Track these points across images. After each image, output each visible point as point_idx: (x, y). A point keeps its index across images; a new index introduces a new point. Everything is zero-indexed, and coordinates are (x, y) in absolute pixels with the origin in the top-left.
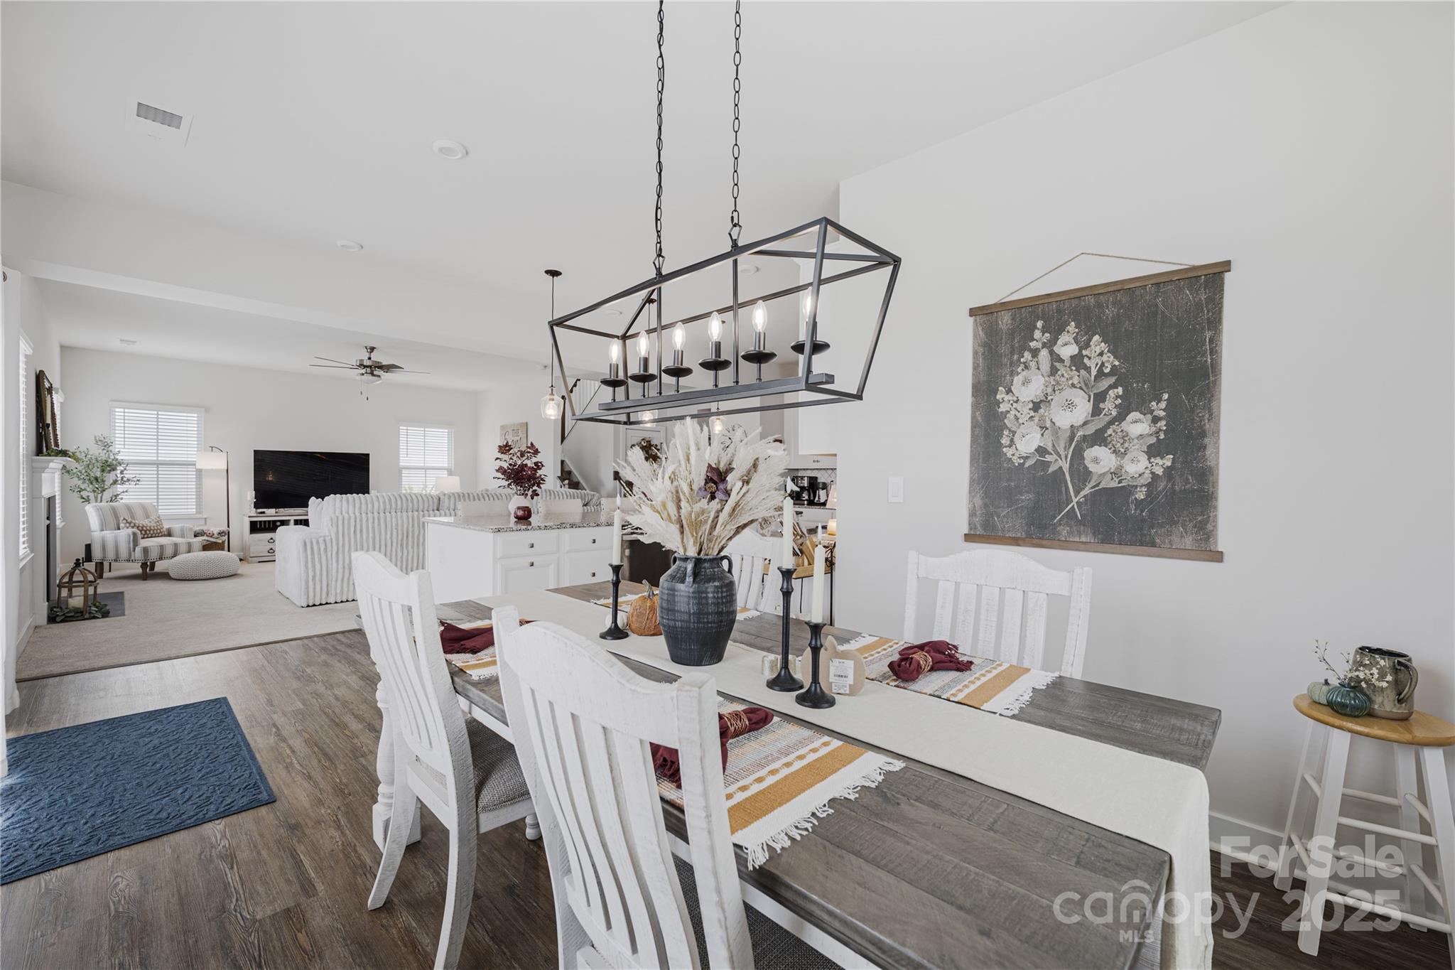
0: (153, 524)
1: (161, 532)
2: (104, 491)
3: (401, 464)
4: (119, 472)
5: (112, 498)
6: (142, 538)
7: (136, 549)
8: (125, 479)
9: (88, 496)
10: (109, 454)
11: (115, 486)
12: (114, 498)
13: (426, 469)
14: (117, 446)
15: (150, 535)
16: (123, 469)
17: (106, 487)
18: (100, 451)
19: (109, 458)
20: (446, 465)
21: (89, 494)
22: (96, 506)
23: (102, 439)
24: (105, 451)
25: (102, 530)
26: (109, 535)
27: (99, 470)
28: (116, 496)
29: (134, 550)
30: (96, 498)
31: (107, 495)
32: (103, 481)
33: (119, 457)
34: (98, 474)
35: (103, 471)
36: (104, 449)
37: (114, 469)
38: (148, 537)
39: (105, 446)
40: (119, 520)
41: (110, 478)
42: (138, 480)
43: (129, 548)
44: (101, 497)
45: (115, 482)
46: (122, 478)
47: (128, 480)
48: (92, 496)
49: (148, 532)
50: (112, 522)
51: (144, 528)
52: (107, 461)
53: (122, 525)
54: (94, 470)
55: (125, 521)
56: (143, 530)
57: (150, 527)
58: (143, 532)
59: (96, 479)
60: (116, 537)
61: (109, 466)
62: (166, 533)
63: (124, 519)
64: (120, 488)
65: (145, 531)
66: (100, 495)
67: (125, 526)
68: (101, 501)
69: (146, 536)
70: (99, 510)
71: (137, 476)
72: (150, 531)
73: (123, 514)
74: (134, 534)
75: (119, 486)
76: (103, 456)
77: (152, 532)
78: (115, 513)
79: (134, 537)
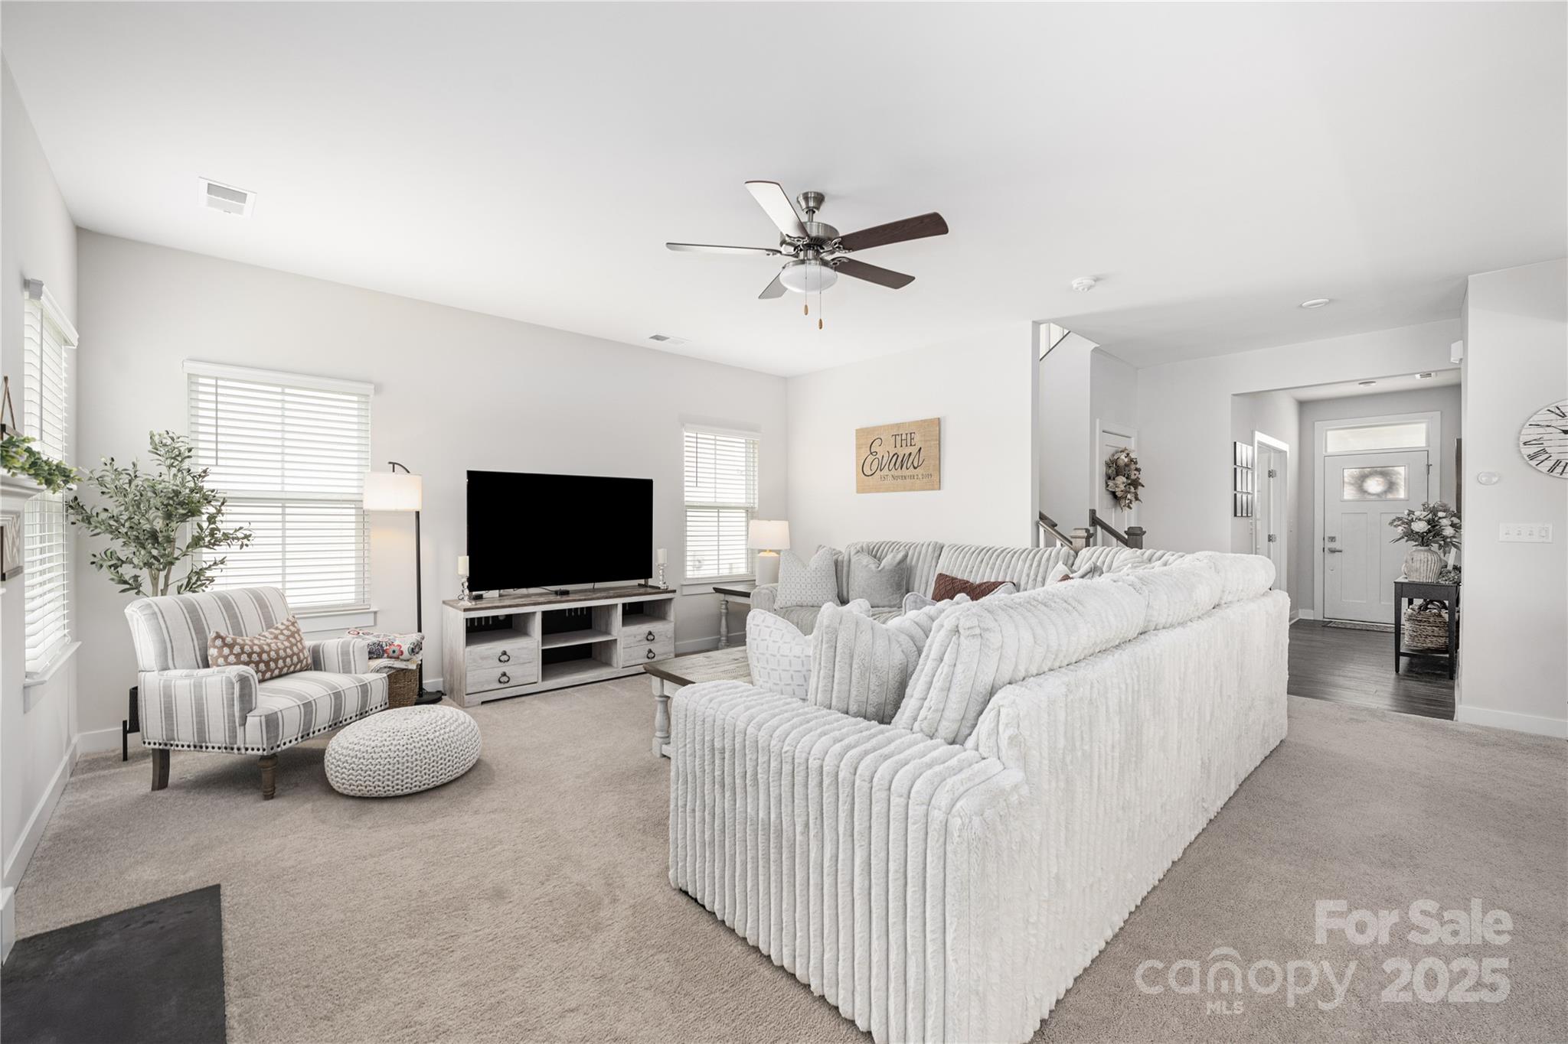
0: (282, 644)
1: (300, 661)
2: (172, 563)
3: (686, 499)
4: (205, 517)
5: (190, 579)
6: (261, 681)
7: (249, 719)
8: (219, 535)
9: (136, 577)
10: (183, 479)
11: (197, 550)
12: (196, 580)
13: (718, 508)
14: (201, 461)
15: (277, 672)
16: (214, 511)
17: (177, 553)
18: (164, 470)
19: (183, 484)
20: (744, 501)
21: (137, 572)
22: (149, 606)
23: (169, 441)
24: (174, 470)
25: (165, 668)
26: (182, 679)
27: (159, 513)
28: (199, 573)
29: (244, 723)
30: (155, 580)
31: (179, 573)
32: (170, 540)
33: (207, 486)
34: (159, 524)
35: (169, 516)
36: (172, 465)
37: (194, 512)
38: (272, 678)
39: (174, 458)
40: (206, 639)
41: (186, 531)
42: (247, 537)
43: (232, 716)
44: (167, 578)
45: (197, 542)
46: (212, 534)
47: (226, 536)
48: (145, 574)
49: (272, 665)
50: (187, 646)
51: (265, 657)
52: (177, 493)
53: (213, 652)
54: (152, 514)
55: (219, 642)
56: (261, 661)
57: (277, 652)
58: (262, 666)
59: (154, 536)
60: (198, 686)
61: (182, 504)
62: (310, 661)
63: (218, 636)
64: (207, 555)
65: (267, 664)
66: (163, 574)
67: (220, 655)
68: (164, 592)
69: (268, 675)
70: (156, 616)
71: (245, 525)
72: (276, 661)
73: (216, 623)
74: (244, 681)
75: (205, 550)
76: (169, 480)
77: (281, 663)
78: (195, 619)
79: (242, 689)
